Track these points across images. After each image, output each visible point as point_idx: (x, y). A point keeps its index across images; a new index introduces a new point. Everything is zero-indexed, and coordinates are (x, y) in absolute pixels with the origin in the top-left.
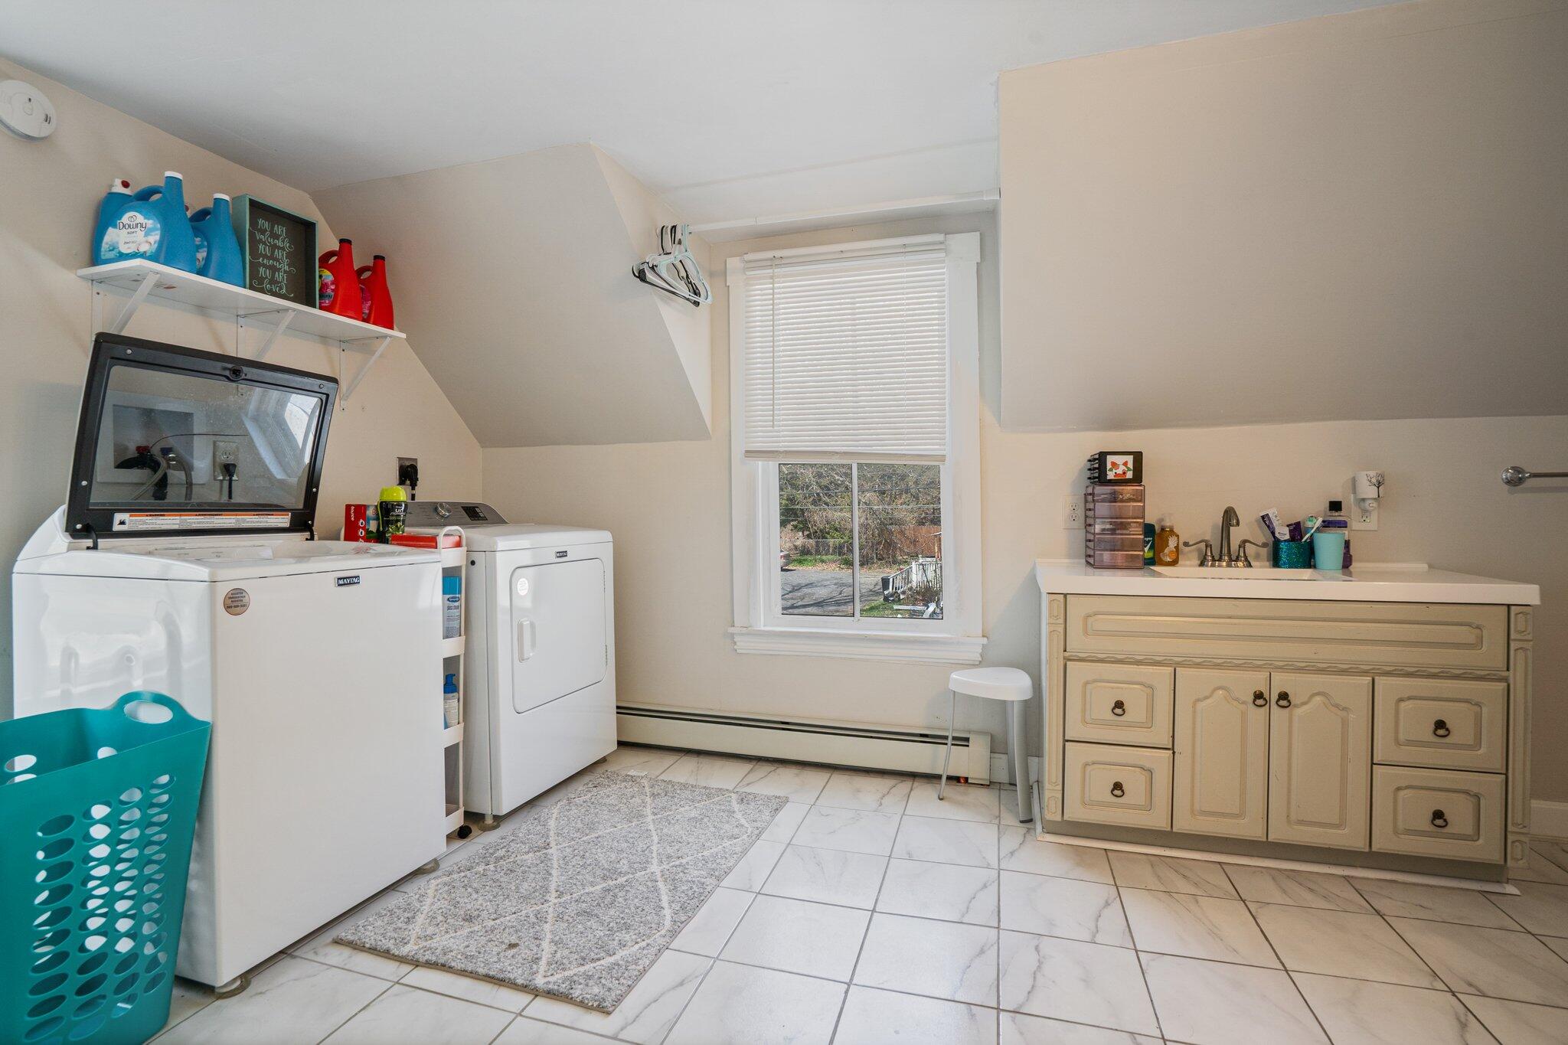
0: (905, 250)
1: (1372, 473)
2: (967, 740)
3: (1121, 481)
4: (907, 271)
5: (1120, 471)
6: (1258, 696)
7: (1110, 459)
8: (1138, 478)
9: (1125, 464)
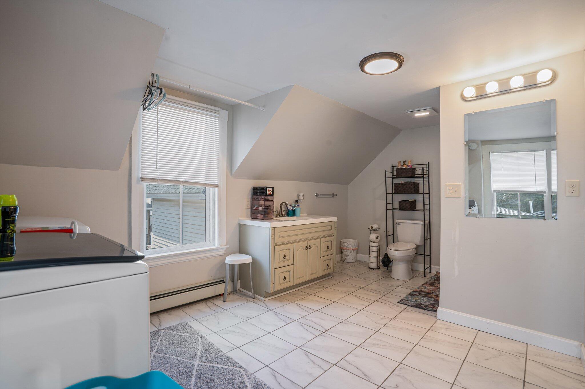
0: (207, 110)
1: (303, 194)
2: (223, 280)
3: (270, 195)
4: (208, 117)
5: (270, 192)
6: (306, 247)
7: (268, 189)
8: (273, 195)
9: (271, 190)
